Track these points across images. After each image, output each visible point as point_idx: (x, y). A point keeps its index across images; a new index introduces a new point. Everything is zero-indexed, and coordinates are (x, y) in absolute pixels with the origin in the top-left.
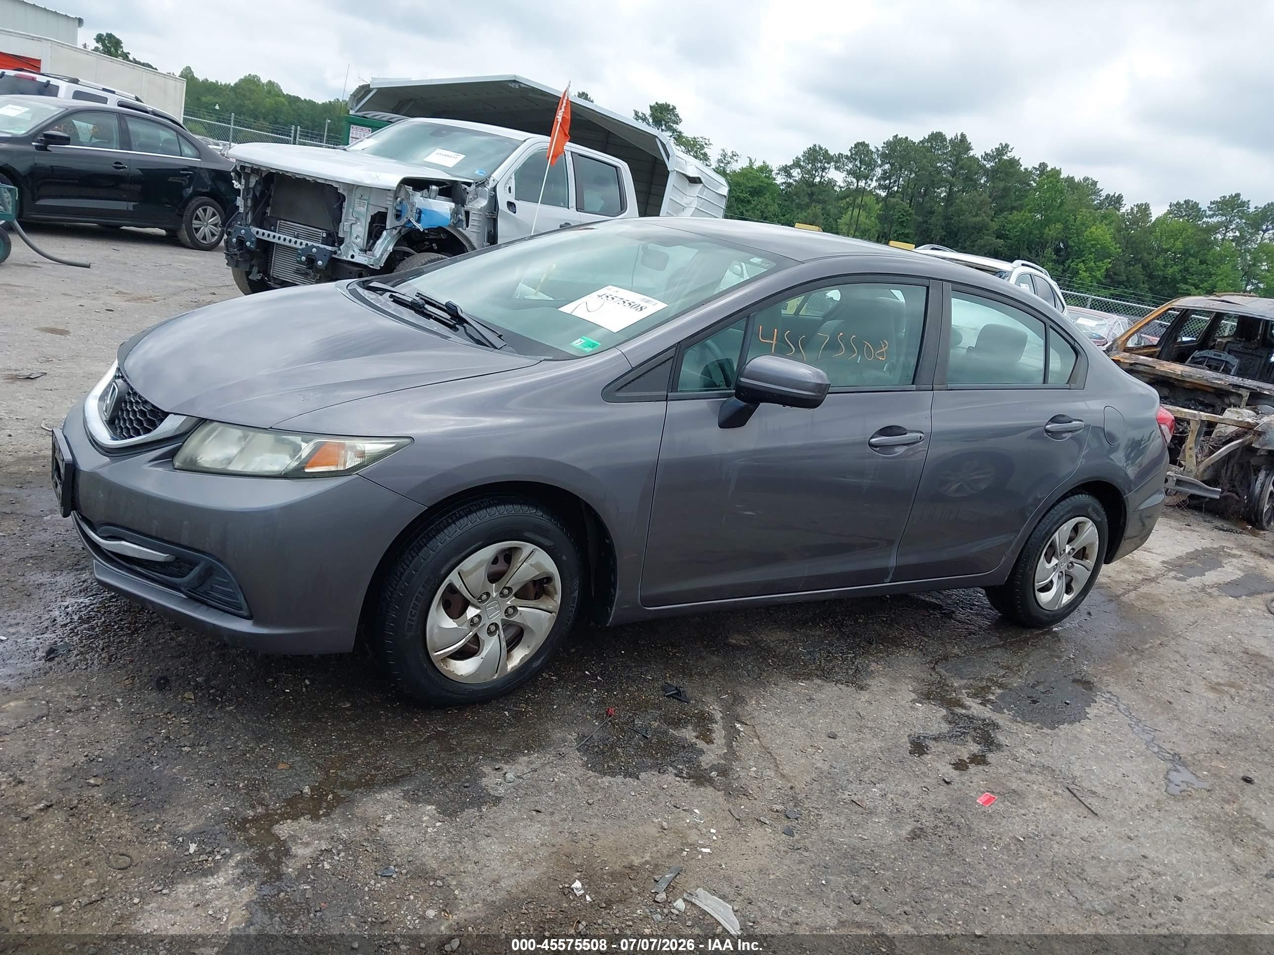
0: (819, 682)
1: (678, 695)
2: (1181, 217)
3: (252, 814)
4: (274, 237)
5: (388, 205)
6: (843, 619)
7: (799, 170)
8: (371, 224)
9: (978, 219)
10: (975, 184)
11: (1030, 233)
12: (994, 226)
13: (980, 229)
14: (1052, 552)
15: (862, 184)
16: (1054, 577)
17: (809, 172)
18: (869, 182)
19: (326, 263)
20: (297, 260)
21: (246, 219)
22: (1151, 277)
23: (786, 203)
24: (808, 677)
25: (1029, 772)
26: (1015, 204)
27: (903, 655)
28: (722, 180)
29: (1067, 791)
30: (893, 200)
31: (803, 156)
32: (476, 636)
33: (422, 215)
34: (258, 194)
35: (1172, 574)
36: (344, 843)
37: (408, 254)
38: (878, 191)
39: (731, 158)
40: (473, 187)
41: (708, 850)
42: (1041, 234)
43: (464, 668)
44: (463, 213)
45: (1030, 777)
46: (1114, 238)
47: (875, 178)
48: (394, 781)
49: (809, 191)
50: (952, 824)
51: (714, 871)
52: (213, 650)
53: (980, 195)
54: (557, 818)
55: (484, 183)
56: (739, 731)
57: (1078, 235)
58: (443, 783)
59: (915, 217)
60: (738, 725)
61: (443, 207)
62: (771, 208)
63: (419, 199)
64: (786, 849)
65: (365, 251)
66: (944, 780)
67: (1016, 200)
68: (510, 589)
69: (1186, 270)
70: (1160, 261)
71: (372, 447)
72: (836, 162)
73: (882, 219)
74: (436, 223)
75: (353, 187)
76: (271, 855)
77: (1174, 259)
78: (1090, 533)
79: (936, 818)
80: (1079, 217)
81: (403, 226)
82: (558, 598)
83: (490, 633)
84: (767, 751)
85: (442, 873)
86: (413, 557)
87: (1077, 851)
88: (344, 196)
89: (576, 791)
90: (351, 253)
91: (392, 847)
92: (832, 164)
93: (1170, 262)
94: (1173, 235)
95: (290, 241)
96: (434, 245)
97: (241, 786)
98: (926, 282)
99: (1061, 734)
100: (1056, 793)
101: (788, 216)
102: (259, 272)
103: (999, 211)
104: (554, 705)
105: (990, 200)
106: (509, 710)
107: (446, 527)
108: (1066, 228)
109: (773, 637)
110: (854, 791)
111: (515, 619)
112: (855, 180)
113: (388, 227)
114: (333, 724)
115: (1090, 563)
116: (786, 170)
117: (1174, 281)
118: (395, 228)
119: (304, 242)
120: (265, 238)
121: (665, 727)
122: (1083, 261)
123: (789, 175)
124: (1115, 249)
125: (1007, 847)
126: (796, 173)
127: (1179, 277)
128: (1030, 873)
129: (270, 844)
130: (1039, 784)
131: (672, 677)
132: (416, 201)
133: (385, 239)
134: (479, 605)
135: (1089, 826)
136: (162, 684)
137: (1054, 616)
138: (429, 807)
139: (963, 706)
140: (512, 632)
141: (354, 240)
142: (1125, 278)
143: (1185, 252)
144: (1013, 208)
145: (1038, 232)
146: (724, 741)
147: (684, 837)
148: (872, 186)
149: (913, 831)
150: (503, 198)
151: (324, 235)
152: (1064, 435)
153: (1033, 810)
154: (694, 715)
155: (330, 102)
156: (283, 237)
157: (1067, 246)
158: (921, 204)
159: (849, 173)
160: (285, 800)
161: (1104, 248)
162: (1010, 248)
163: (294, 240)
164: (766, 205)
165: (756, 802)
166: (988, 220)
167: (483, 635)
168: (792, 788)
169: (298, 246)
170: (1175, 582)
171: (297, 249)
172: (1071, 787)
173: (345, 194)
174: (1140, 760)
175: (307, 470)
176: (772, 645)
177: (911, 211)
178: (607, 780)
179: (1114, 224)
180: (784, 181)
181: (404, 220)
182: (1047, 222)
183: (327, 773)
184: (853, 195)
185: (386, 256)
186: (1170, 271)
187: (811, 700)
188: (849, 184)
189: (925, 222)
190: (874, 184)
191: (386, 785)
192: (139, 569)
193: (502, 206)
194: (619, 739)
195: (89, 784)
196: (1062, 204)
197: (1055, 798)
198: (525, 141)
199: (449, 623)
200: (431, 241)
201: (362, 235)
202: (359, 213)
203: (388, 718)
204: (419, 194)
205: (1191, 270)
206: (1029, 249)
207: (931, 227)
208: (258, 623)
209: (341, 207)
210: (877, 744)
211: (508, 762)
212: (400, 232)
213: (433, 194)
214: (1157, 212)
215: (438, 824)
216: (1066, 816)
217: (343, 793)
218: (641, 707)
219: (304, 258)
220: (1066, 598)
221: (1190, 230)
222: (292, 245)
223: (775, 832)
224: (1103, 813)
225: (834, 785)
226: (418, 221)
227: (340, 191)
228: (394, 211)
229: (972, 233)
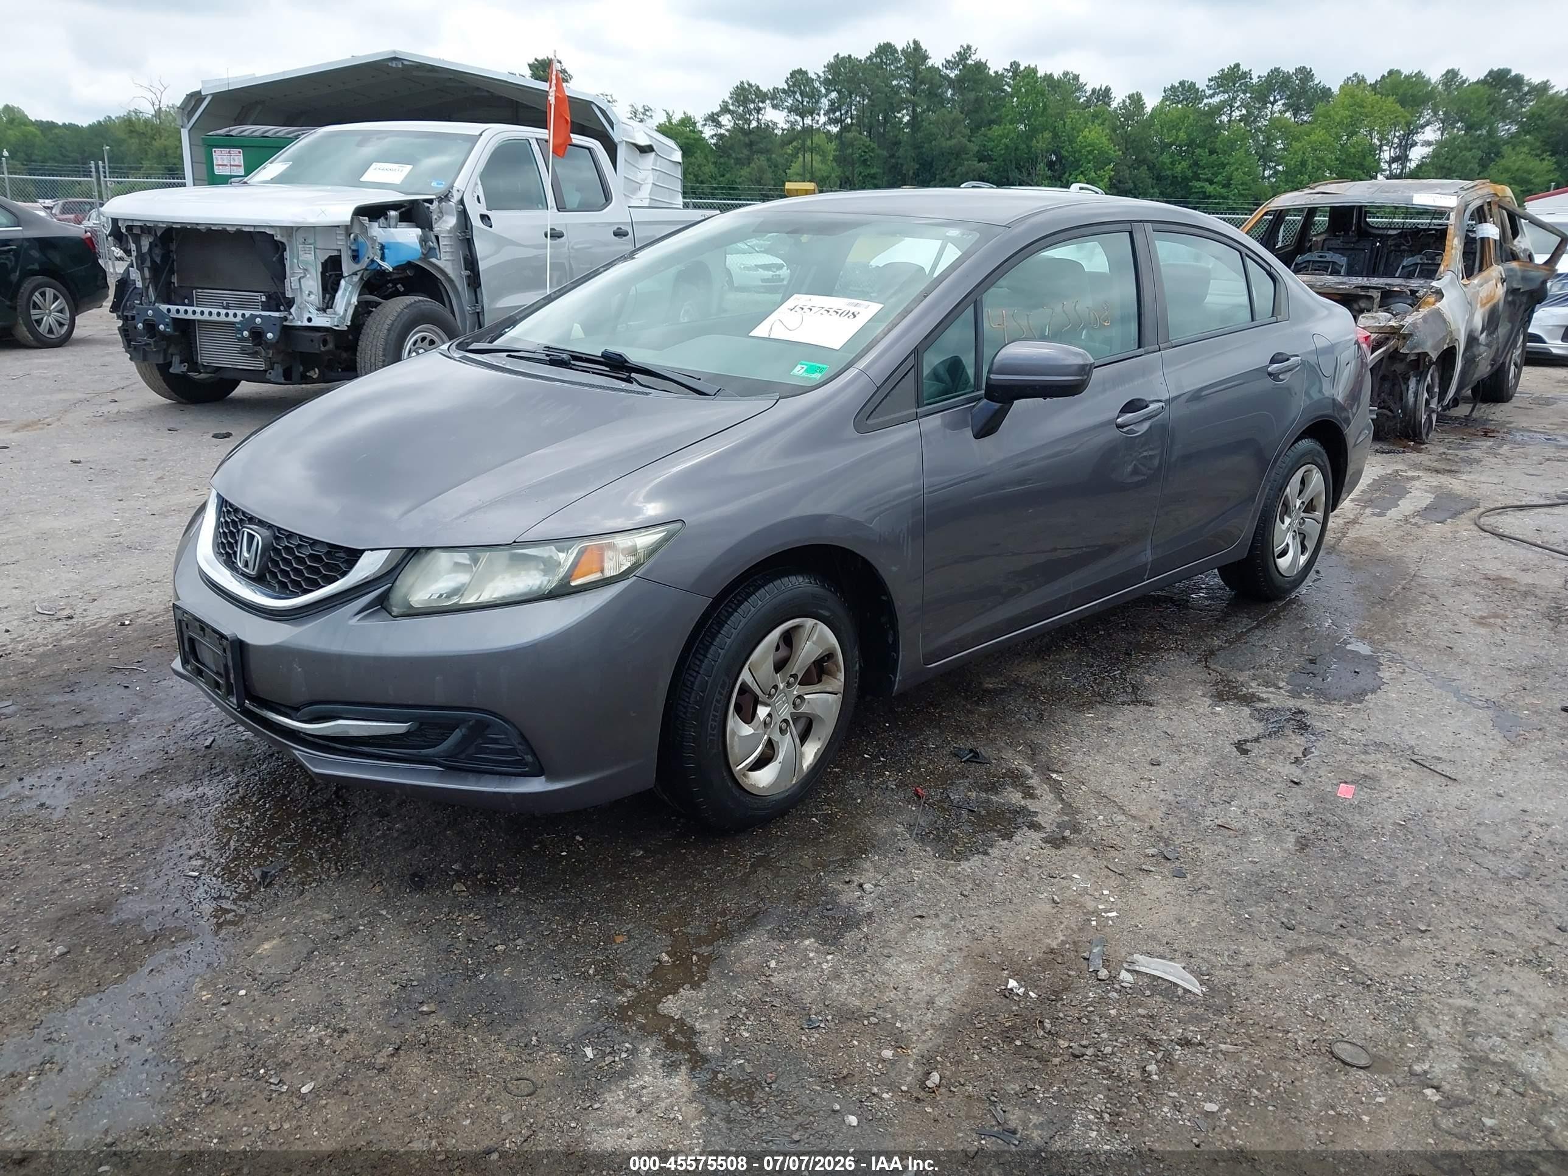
0: (1105, 708)
1: (976, 757)
2: (1178, 102)
3: (625, 999)
4: (194, 312)
5: (340, 245)
6: (1084, 636)
7: (729, 116)
8: (323, 274)
9: (953, 142)
10: (942, 101)
11: (1016, 149)
12: (974, 148)
13: (958, 154)
14: (1287, 510)
15: (808, 121)
16: (1289, 539)
17: (741, 117)
18: (817, 117)
19: (278, 333)
20: (238, 339)
21: (147, 295)
22: (1159, 178)
23: (722, 160)
24: (1091, 705)
25: (1366, 753)
26: (993, 117)
27: (1168, 660)
28: (671, 143)
29: (1414, 765)
30: (850, 135)
31: (731, 98)
32: (770, 741)
33: (386, 251)
34: (158, 260)
35: (1368, 511)
36: (745, 1004)
37: (377, 305)
38: (829, 128)
39: (644, 114)
40: (436, 203)
41: (1114, 914)
42: (1029, 148)
43: (764, 778)
44: (434, 239)
45: (1372, 758)
46: (1111, 139)
47: (822, 112)
48: (752, 921)
49: (747, 140)
50: (1328, 824)
51: (1133, 932)
52: (445, 830)
53: (951, 112)
54: (944, 919)
55: (446, 196)
56: (1059, 782)
57: (1071, 142)
58: (802, 911)
59: (879, 151)
60: (1054, 776)
61: (408, 236)
62: (706, 169)
63: (377, 231)
64: (1187, 892)
65: (324, 310)
66: (1292, 781)
67: (992, 112)
68: (794, 676)
69: (1196, 164)
70: (1165, 158)
71: (645, 540)
72: (772, 99)
73: (841, 160)
74: (403, 259)
75: (290, 231)
76: (679, 1037)
77: (1180, 152)
78: (1317, 479)
79: (1311, 823)
80: (1068, 121)
81: (366, 269)
82: (841, 676)
83: (782, 732)
84: (1100, 795)
85: (867, 1009)
86: (702, 661)
87: (1461, 822)
88: (282, 243)
89: (941, 885)
90: (306, 316)
91: (797, 995)
92: (768, 102)
93: (1177, 158)
94: (1175, 126)
95: (219, 314)
96: (399, 286)
97: (591, 972)
98: (1128, 227)
99: (1371, 705)
100: (1404, 768)
101: (728, 176)
102: (182, 362)
103: (975, 128)
104: (856, 799)
105: (963, 116)
106: (816, 816)
107: (728, 618)
108: (1055, 135)
109: (1028, 671)
110: (1211, 817)
111: (804, 709)
112: (798, 118)
113: (345, 274)
114: (640, 878)
115: (1319, 514)
116: (713, 119)
117: (1186, 179)
118: (355, 274)
119: (239, 313)
120: (182, 316)
121: (983, 795)
122: (1082, 173)
123: (719, 125)
124: (1114, 152)
125: (1393, 834)
126: (726, 120)
127: (1189, 174)
128: (1431, 855)
129: (669, 1027)
130: (1382, 765)
131: (955, 739)
132: (374, 234)
133: (345, 290)
134: (768, 701)
135: (1455, 795)
136: (418, 881)
137: (1295, 580)
138: (807, 942)
139: (1261, 700)
140: (802, 724)
141: (307, 299)
142: (1132, 186)
143: (1191, 143)
144: (991, 122)
145: (1024, 146)
146: (1052, 796)
147: (1082, 906)
148: (821, 122)
149: (1297, 842)
150: (475, 211)
151: (264, 299)
152: (1281, 377)
153: (1395, 791)
154: (1004, 775)
155: (99, 122)
156: (206, 310)
157: (1060, 158)
158: (883, 135)
159: (790, 110)
160: (649, 975)
161: (1101, 152)
162: (997, 170)
163: (223, 312)
164: (699, 166)
165: (1126, 852)
166: (964, 140)
167: (776, 737)
168: (1151, 828)
169: (231, 319)
170: (1375, 518)
171: (233, 323)
172: (1415, 757)
173: (284, 240)
174: (1459, 713)
175: (573, 584)
176: (1032, 680)
177: (875, 145)
178: (965, 865)
179: (1107, 123)
180: (713, 133)
181: (364, 262)
182: (1033, 132)
183: (672, 934)
184: (799, 138)
185: (351, 312)
186: (1179, 168)
187: (1109, 730)
188: (793, 124)
189: (892, 156)
190: (823, 119)
191: (744, 930)
192: (366, 749)
193: (476, 222)
194: (947, 820)
195: (422, 1013)
196: (1045, 107)
197: (1407, 773)
198: (481, 135)
199: (747, 730)
200: (395, 282)
201: (315, 290)
202: (306, 263)
203: (694, 857)
204: (376, 224)
205: (1201, 164)
206: (1019, 168)
207: (900, 161)
208: (552, 777)
209: (282, 261)
210: (1202, 761)
211: (853, 872)
212: (361, 278)
213: (393, 222)
214: (1151, 102)
215: (829, 957)
216: (1429, 789)
217: (705, 950)
218: (947, 779)
219: (246, 334)
220: (1303, 559)
221: (1191, 117)
222: (223, 318)
223: (1164, 877)
224: (1459, 777)
225: (1191, 813)
226: (383, 258)
227: (278, 238)
228: (350, 252)
229: (949, 161)
